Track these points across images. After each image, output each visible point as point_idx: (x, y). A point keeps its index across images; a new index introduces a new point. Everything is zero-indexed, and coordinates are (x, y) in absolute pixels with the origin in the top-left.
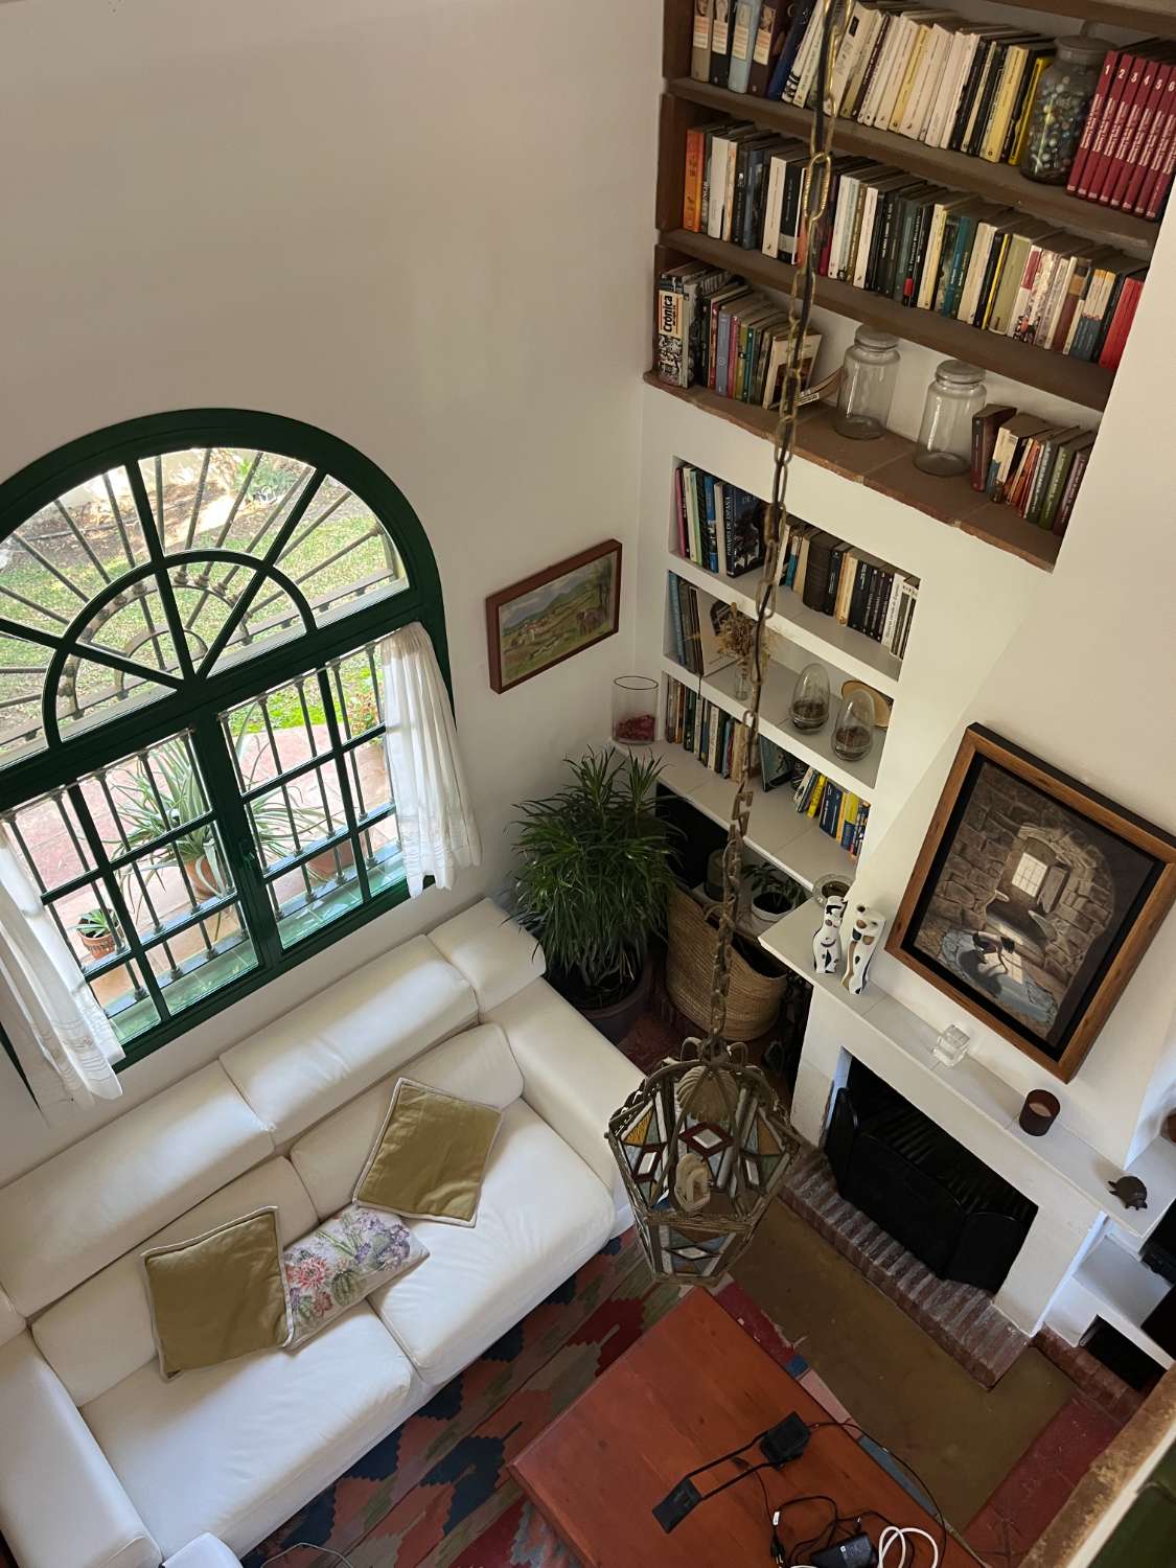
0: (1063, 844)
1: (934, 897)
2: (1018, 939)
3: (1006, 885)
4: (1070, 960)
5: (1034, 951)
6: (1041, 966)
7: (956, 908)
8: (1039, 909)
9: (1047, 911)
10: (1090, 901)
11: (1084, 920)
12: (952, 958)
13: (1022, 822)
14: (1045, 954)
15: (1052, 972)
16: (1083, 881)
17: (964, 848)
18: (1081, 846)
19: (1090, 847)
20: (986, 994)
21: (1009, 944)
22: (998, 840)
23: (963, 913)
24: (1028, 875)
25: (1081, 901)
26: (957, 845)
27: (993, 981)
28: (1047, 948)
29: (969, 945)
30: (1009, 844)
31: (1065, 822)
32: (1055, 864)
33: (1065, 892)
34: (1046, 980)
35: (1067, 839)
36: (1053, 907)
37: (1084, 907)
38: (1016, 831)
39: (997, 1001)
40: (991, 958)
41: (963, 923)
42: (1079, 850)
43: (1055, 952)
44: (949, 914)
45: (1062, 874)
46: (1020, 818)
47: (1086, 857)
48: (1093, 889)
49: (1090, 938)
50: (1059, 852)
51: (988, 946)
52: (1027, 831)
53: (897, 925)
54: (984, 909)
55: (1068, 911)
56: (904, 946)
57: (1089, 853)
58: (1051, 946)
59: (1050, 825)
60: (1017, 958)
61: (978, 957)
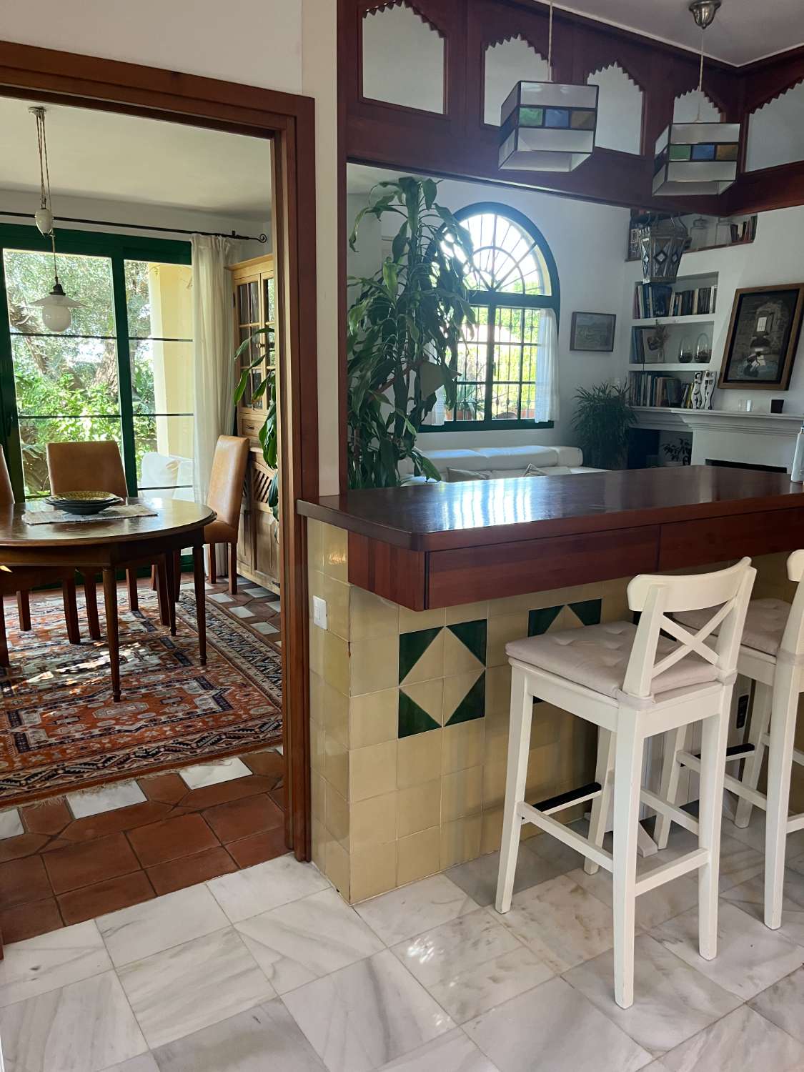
0: (771, 306)
1: (733, 355)
3: (755, 333)
4: (778, 344)
6: (770, 354)
7: (740, 354)
8: (767, 334)
9: (769, 332)
10: (781, 319)
11: (780, 328)
15: (774, 353)
16: (778, 315)
17: (740, 330)
18: (775, 303)
19: (778, 301)
21: (759, 354)
22: (751, 320)
24: (761, 325)
25: (779, 320)
26: (738, 332)
27: (756, 372)
30: (754, 317)
31: (770, 299)
32: (770, 315)
33: (773, 322)
34: (773, 357)
35: (771, 304)
36: (771, 330)
37: (780, 322)
38: (755, 313)
42: (775, 305)
44: (738, 358)
45: (771, 317)
46: (757, 307)
47: (777, 305)
48: (781, 314)
49: (783, 332)
50: (770, 310)
51: (751, 360)
52: (760, 309)
53: (721, 374)
55: (775, 328)
56: (724, 382)
57: (779, 304)
58: (772, 343)
59: (766, 303)
60: (762, 357)
61: (749, 366)
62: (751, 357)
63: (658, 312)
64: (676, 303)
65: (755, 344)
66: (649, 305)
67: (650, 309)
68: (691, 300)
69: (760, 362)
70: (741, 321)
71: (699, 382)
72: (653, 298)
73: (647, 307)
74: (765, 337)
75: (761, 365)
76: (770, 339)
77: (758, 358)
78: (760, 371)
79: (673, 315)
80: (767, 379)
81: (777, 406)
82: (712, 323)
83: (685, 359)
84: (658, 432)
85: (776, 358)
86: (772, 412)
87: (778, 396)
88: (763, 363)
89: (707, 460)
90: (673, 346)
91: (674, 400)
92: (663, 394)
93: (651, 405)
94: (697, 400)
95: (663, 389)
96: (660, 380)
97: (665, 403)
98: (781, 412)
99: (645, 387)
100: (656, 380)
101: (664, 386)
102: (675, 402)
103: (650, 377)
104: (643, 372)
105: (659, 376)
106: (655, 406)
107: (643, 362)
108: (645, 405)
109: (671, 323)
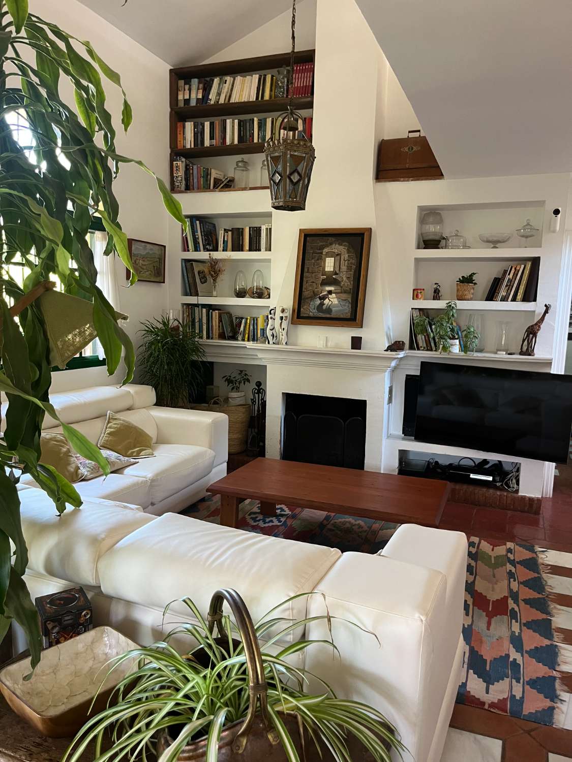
0: (337, 248)
1: (303, 293)
2: (332, 288)
3: (324, 273)
4: (349, 284)
5: (338, 289)
6: (341, 293)
7: (311, 292)
8: (336, 274)
9: (338, 272)
10: (349, 260)
11: (349, 268)
12: (314, 311)
13: (323, 249)
14: (342, 287)
15: (345, 292)
16: (345, 256)
17: (308, 268)
18: (341, 245)
19: (344, 244)
20: (328, 316)
21: (330, 292)
22: (318, 260)
23: (314, 292)
24: (329, 264)
25: (347, 262)
26: (306, 270)
27: (329, 310)
28: (342, 285)
29: (318, 302)
30: (321, 259)
31: (335, 241)
32: (337, 255)
33: (341, 262)
34: (344, 296)
35: (337, 245)
36: (339, 270)
37: (348, 264)
38: (322, 253)
39: (332, 316)
40: (326, 301)
41: (315, 295)
42: (341, 247)
43: (344, 285)
44: (309, 296)
45: (338, 257)
46: (322, 248)
47: (343, 247)
48: (349, 256)
49: (352, 273)
50: (336, 251)
51: (323, 298)
52: (325, 250)
53: (294, 310)
54: (319, 286)
55: (344, 268)
56: (298, 318)
57: (345, 246)
58: (342, 283)
59: (331, 244)
60: (334, 295)
61: (322, 304)
62: (323, 295)
63: (208, 247)
64: (226, 239)
65: (325, 283)
66: (198, 238)
67: (199, 243)
68: (241, 238)
69: (333, 301)
70: (308, 260)
71: (273, 317)
72: (201, 232)
73: (196, 241)
74: (334, 276)
75: (333, 303)
76: (340, 279)
77: (330, 296)
78: (333, 309)
79: (223, 251)
80: (342, 316)
81: (356, 343)
82: (269, 261)
83: (241, 294)
84: (212, 363)
85: (349, 297)
86: (352, 349)
87: (356, 333)
88: (335, 301)
89: (283, 393)
90: (224, 281)
91: (228, 333)
92: (219, 327)
93: (208, 338)
94: (273, 335)
95: (219, 323)
96: (215, 314)
97: (222, 336)
98: (360, 349)
99: (200, 321)
100: (212, 312)
101: (220, 320)
102: (230, 335)
103: (204, 310)
104: (197, 305)
105: (214, 310)
106: (212, 338)
107: (197, 295)
108: (201, 338)
109: (226, 258)
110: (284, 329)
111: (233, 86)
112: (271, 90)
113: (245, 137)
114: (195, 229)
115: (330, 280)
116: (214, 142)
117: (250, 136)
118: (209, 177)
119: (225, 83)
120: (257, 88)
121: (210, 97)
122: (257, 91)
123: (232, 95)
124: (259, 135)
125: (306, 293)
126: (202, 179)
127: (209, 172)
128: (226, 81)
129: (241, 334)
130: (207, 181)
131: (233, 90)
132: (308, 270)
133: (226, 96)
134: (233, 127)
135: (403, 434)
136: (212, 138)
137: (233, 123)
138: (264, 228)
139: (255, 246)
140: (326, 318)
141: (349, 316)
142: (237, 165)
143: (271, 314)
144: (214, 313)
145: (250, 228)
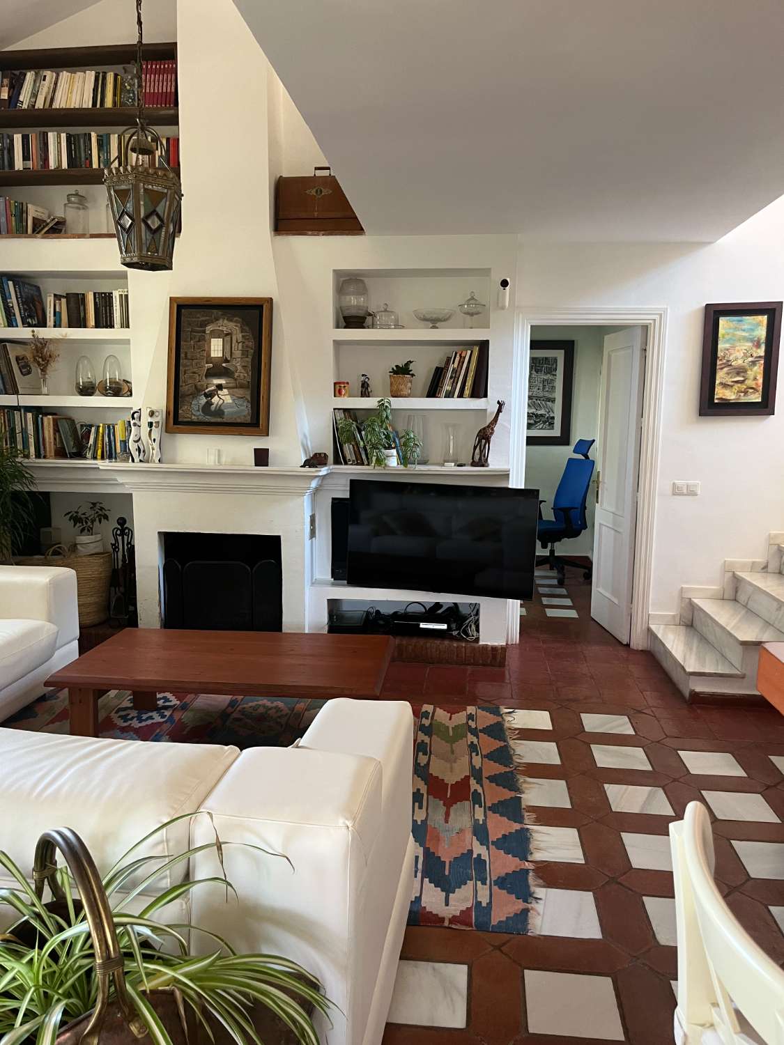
0: (226, 325)
1: (181, 388)
2: (222, 381)
3: (209, 360)
4: (246, 375)
5: (232, 382)
6: (236, 387)
7: (191, 387)
8: (226, 361)
9: (229, 359)
10: (244, 342)
11: (245, 353)
12: (198, 413)
13: (206, 326)
14: (236, 380)
15: (241, 386)
16: (238, 336)
17: (186, 353)
18: (231, 321)
19: (235, 319)
20: (219, 420)
22: (199, 341)
23: (195, 386)
24: (216, 348)
25: (240, 344)
26: (182, 355)
27: (219, 412)
28: (235, 377)
29: (203, 400)
30: (204, 340)
31: (222, 315)
32: (227, 335)
33: (233, 345)
34: (240, 392)
35: (226, 321)
36: (231, 356)
37: (243, 347)
38: (204, 332)
39: (225, 420)
40: (215, 400)
42: (231, 323)
43: (239, 376)
44: (189, 393)
45: (228, 338)
46: (204, 324)
47: (235, 324)
48: (243, 336)
49: (249, 359)
50: (225, 329)
52: (209, 328)
53: (168, 413)
54: (204, 378)
55: (238, 354)
56: (174, 424)
57: (236, 322)
58: (237, 374)
59: (217, 319)
60: (225, 391)
61: (209, 404)
62: (209, 391)
63: (30, 320)
64: (57, 310)
65: (211, 374)
66: (13, 307)
67: (14, 315)
68: (82, 308)
69: (224, 399)
70: (185, 341)
71: (138, 423)
72: (17, 298)
73: (10, 312)
74: (224, 365)
75: (225, 402)
76: (232, 369)
77: (219, 392)
78: (225, 410)
79: (55, 326)
80: (239, 421)
81: (262, 457)
82: (127, 342)
83: (87, 390)
84: (47, 495)
85: (247, 394)
86: (256, 465)
87: (260, 443)
88: (228, 400)
89: (159, 533)
90: (59, 371)
91: (70, 447)
92: (55, 439)
93: (38, 456)
94: (139, 450)
95: (55, 434)
96: (48, 421)
97: (61, 453)
98: (267, 465)
99: (24, 431)
100: (42, 419)
101: (56, 430)
102: (74, 450)
103: (29, 415)
104: (18, 408)
105: (46, 414)
106: (45, 457)
107: (16, 392)
108: (27, 456)
109: (61, 337)
110: (154, 440)
111: (56, 84)
112: (115, 95)
113: (78, 160)
114: (7, 294)
115: (219, 370)
116: (30, 164)
117: (87, 159)
118: (24, 215)
119: (44, 80)
120: (94, 90)
121: (21, 98)
122: (94, 94)
123: (56, 98)
124: (99, 157)
125: (184, 389)
126: (13, 219)
127: (25, 209)
128: (45, 76)
129: (90, 449)
130: (21, 221)
131: (57, 91)
132: (186, 356)
133: (45, 98)
134: (59, 143)
135: (332, 577)
136: (26, 157)
137: (59, 137)
138: (116, 294)
139: (105, 320)
140: (216, 424)
141: (248, 419)
142: (69, 200)
143: (133, 418)
144: (45, 419)
145: (95, 294)
